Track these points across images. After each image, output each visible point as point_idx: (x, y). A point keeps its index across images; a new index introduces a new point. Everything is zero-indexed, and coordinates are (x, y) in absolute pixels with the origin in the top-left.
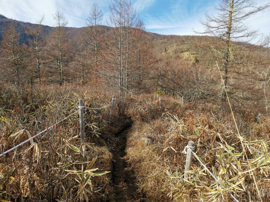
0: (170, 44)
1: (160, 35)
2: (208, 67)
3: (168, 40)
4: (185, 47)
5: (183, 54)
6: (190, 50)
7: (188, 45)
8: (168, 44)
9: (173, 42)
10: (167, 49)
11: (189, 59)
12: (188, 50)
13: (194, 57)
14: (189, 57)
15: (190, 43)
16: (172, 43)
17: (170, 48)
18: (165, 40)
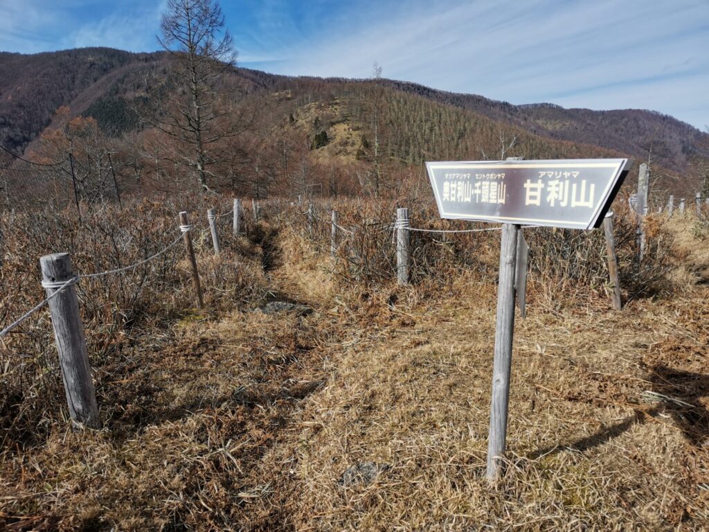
0: (302, 103)
1: (270, 76)
2: (392, 157)
3: (295, 94)
4: (338, 111)
5: (335, 130)
6: (349, 118)
7: (344, 107)
8: (296, 103)
9: (307, 99)
10: (294, 116)
11: (348, 140)
12: (344, 120)
13: (360, 136)
14: (349, 136)
15: (347, 101)
16: (305, 101)
17: (302, 114)
18: (288, 94)
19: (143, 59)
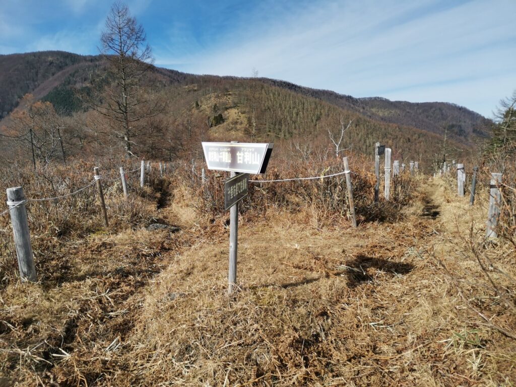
0: (204, 94)
1: (182, 74)
2: (269, 133)
3: (200, 87)
4: (230, 100)
5: (228, 113)
6: (238, 105)
7: (235, 97)
8: (201, 94)
9: (209, 91)
10: (199, 103)
11: (238, 121)
12: (235, 106)
13: (246, 118)
14: (238, 117)
15: (237, 93)
16: (207, 92)
17: (205, 102)
18: (195, 87)
19: (89, 60)
